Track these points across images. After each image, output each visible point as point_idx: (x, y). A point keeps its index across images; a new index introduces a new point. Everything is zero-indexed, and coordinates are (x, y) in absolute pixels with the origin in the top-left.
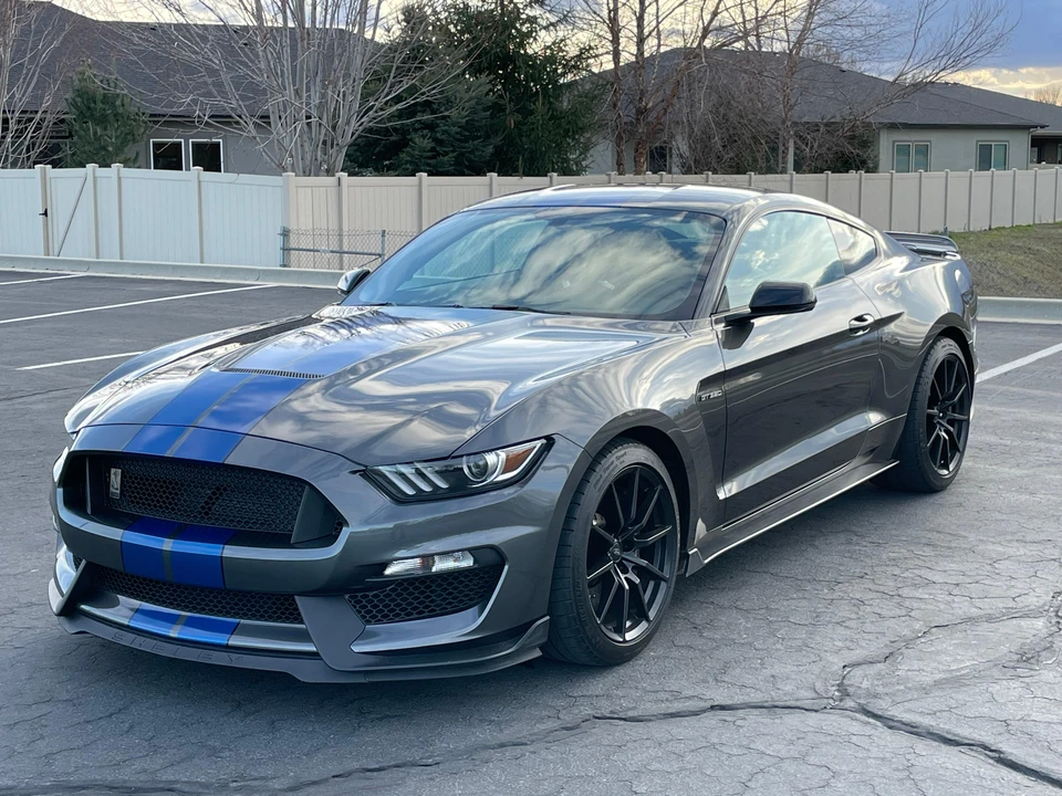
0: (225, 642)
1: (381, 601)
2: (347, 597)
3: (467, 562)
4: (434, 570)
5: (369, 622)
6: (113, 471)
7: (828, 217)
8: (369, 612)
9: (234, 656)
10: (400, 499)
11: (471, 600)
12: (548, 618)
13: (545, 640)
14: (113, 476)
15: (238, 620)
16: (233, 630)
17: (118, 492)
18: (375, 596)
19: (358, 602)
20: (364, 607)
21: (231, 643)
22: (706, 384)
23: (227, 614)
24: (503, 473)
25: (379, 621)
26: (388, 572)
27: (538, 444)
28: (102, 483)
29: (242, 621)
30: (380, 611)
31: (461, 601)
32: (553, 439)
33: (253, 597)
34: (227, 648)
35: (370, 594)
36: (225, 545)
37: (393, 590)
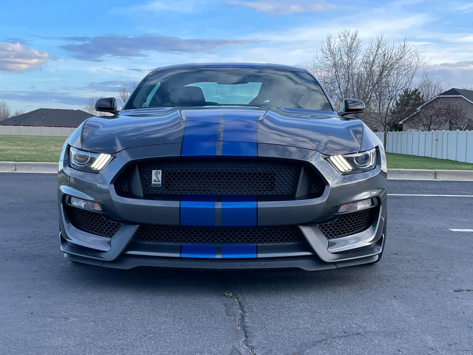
0: (255, 256)
1: (333, 227)
2: (318, 225)
3: (369, 205)
4: (358, 209)
5: (329, 238)
6: (154, 172)
8: (328, 233)
10: (342, 173)
14: (154, 175)
15: (256, 244)
16: (257, 249)
17: (160, 183)
18: (330, 224)
19: (323, 228)
20: (326, 230)
21: (259, 256)
23: (249, 242)
25: (333, 237)
26: (340, 210)
27: (374, 151)
28: (146, 180)
29: (259, 245)
30: (333, 232)
32: (378, 148)
34: (257, 259)
35: (328, 223)
36: (257, 201)
37: (338, 221)
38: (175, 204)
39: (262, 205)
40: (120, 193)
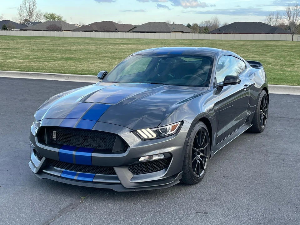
0: (92, 180)
1: (138, 168)
2: (128, 167)
3: (162, 157)
4: (153, 159)
5: (134, 174)
6: (53, 131)
7: (235, 57)
9: (95, 184)
10: (143, 139)
11: (163, 167)
12: (182, 172)
13: (181, 178)
14: (53, 133)
15: (95, 174)
16: (94, 177)
17: (56, 138)
18: (136, 167)
19: (131, 168)
20: (133, 170)
21: (94, 180)
22: (216, 104)
23: (92, 172)
24: (171, 131)
25: (137, 174)
26: (140, 160)
27: (179, 123)
29: (96, 174)
30: (137, 171)
31: (160, 168)
32: (183, 122)
33: (100, 168)
34: (93, 182)
35: (135, 166)
36: (92, 153)
37: (141, 165)
38: (57, 150)
39: (94, 155)
40: (40, 141)
